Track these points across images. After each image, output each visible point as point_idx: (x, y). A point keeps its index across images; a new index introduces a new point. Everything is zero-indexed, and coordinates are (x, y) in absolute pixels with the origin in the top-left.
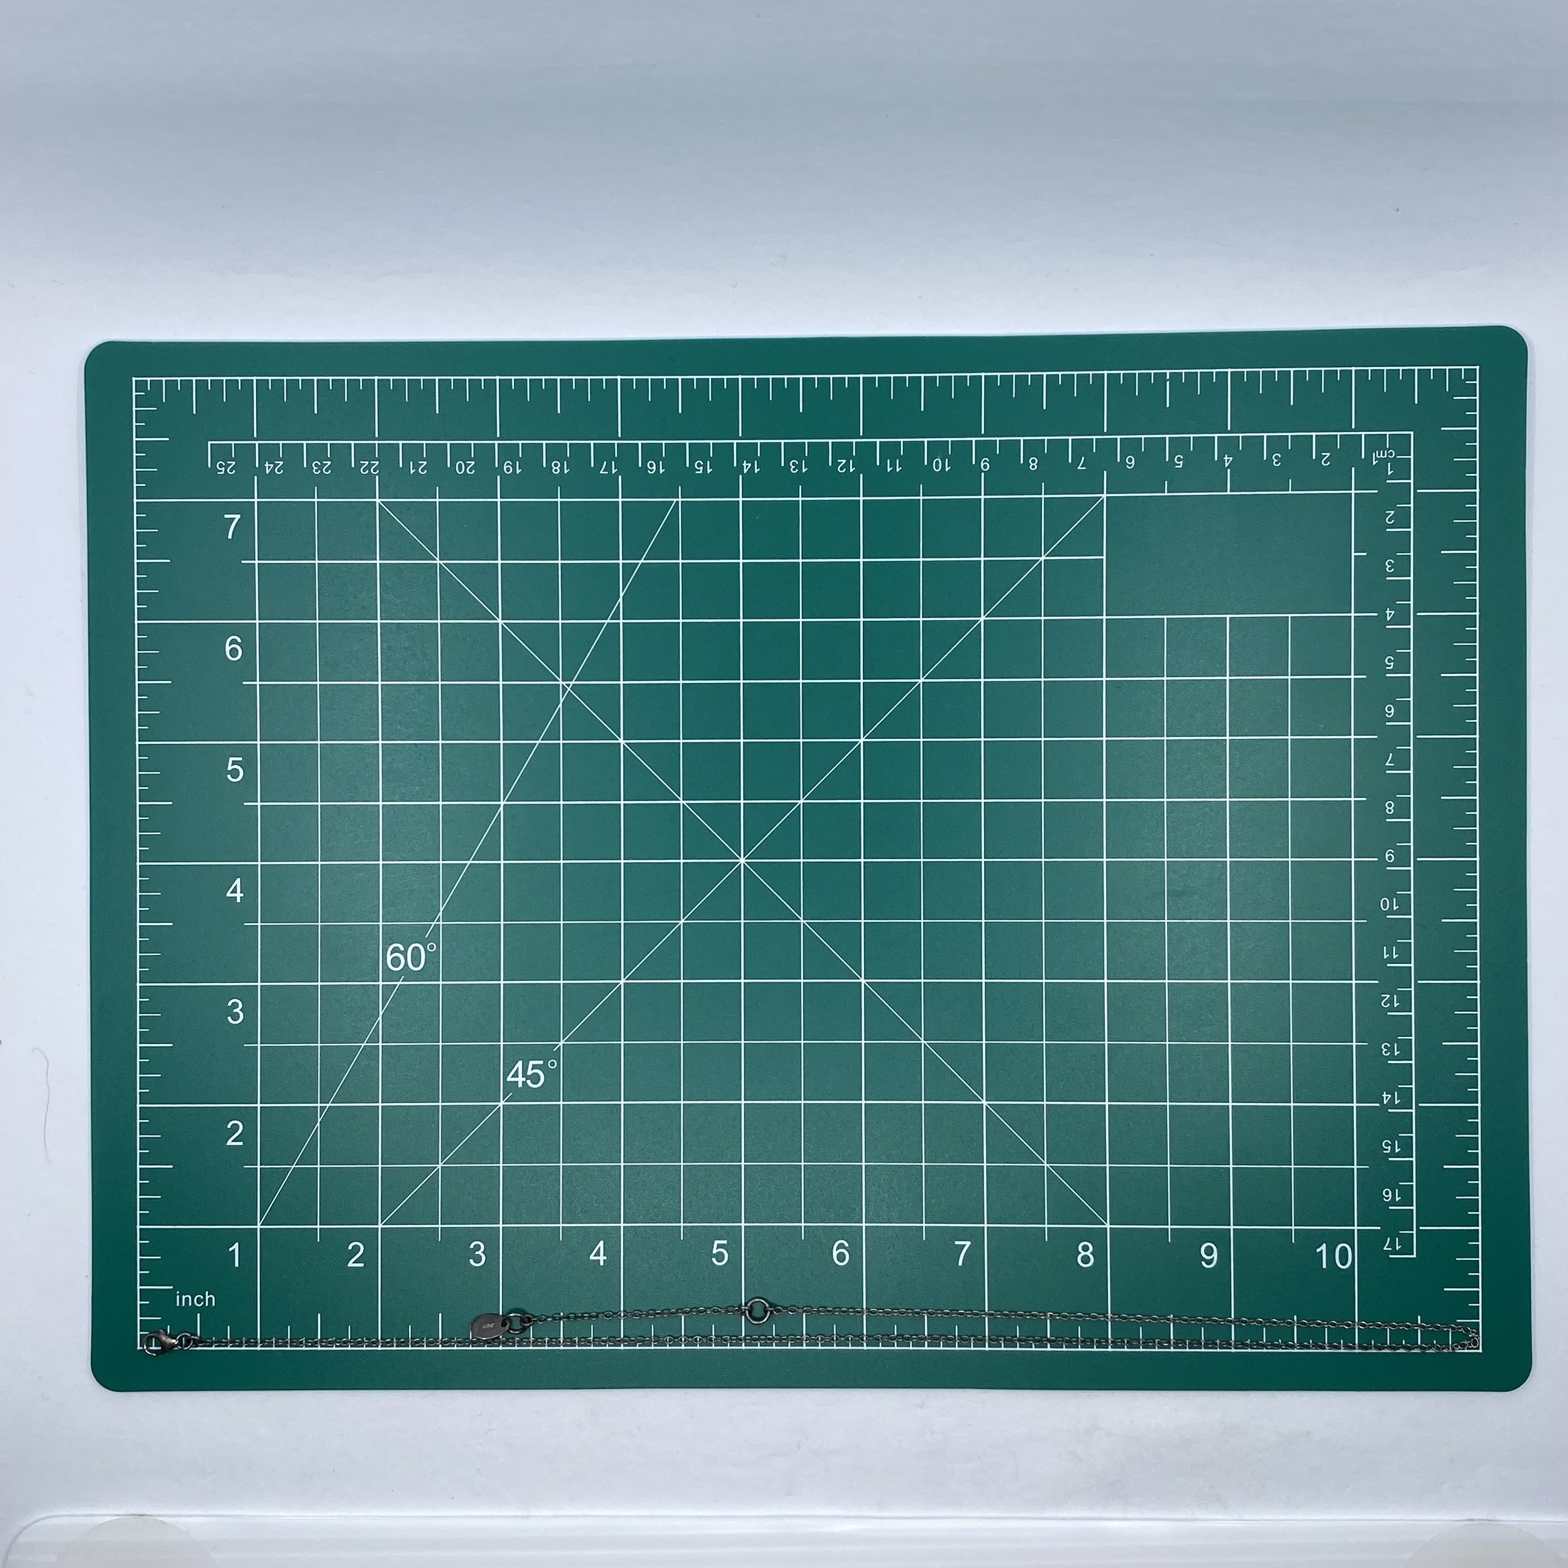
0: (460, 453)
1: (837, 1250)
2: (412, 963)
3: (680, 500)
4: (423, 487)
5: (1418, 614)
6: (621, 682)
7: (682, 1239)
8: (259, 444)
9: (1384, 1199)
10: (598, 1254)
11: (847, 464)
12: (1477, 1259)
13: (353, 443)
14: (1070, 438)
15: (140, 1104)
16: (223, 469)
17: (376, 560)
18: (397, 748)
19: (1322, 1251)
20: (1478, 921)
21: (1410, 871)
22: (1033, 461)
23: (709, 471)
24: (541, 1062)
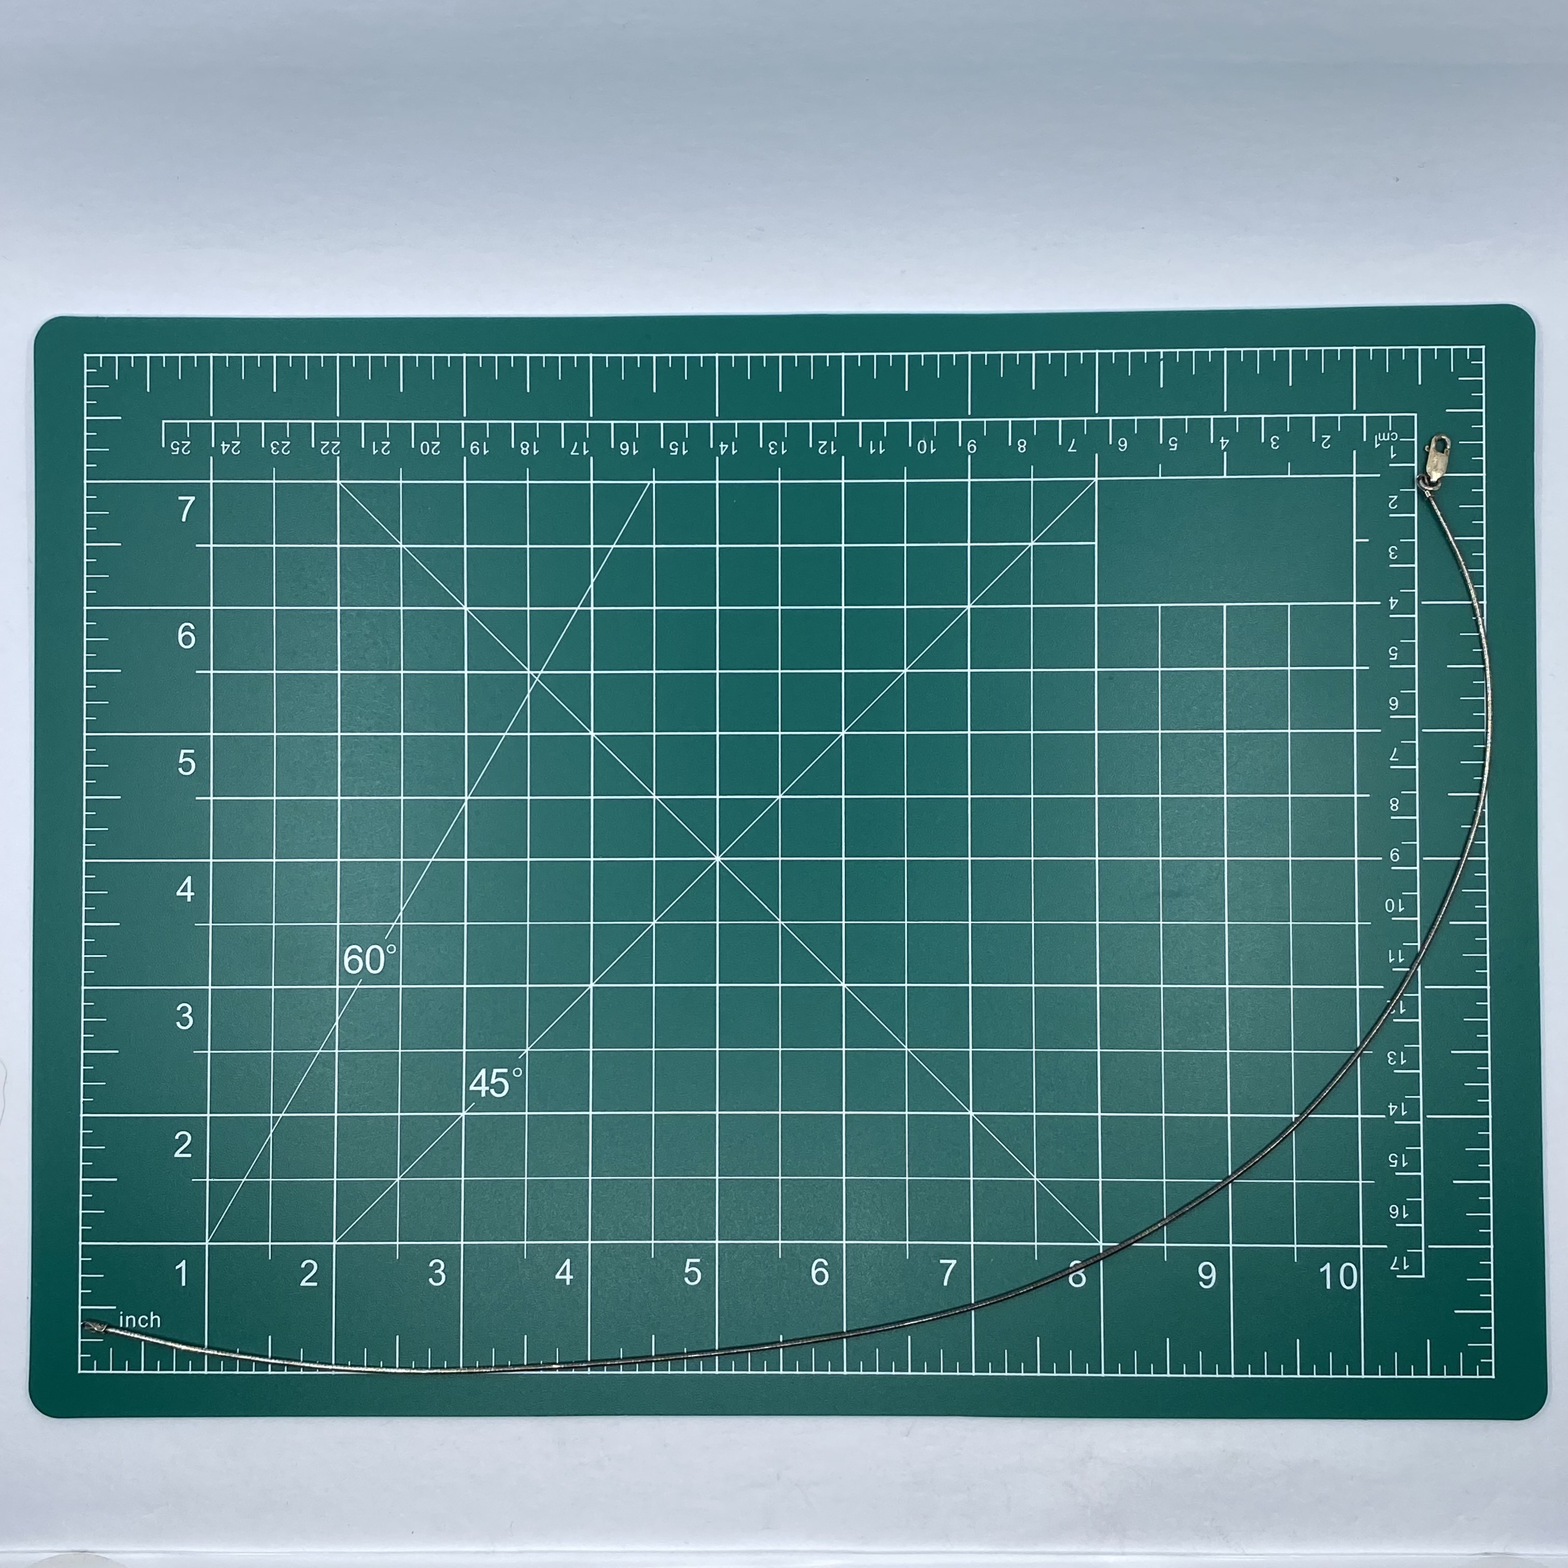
0: (425, 433)
1: (816, 1269)
2: (371, 966)
3: (654, 482)
4: (386, 468)
5: (1423, 603)
6: (592, 672)
7: (653, 1257)
8: (215, 423)
9: (1391, 1216)
10: (564, 1273)
11: (829, 445)
12: (1489, 1280)
13: (313, 422)
14: (1060, 419)
15: (84, 1113)
16: (178, 449)
17: (336, 544)
18: (356, 740)
19: (1325, 1271)
20: (1487, 923)
21: (1416, 870)
22: (1022, 443)
23: (684, 452)
24: (505, 1070)
